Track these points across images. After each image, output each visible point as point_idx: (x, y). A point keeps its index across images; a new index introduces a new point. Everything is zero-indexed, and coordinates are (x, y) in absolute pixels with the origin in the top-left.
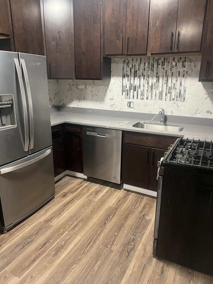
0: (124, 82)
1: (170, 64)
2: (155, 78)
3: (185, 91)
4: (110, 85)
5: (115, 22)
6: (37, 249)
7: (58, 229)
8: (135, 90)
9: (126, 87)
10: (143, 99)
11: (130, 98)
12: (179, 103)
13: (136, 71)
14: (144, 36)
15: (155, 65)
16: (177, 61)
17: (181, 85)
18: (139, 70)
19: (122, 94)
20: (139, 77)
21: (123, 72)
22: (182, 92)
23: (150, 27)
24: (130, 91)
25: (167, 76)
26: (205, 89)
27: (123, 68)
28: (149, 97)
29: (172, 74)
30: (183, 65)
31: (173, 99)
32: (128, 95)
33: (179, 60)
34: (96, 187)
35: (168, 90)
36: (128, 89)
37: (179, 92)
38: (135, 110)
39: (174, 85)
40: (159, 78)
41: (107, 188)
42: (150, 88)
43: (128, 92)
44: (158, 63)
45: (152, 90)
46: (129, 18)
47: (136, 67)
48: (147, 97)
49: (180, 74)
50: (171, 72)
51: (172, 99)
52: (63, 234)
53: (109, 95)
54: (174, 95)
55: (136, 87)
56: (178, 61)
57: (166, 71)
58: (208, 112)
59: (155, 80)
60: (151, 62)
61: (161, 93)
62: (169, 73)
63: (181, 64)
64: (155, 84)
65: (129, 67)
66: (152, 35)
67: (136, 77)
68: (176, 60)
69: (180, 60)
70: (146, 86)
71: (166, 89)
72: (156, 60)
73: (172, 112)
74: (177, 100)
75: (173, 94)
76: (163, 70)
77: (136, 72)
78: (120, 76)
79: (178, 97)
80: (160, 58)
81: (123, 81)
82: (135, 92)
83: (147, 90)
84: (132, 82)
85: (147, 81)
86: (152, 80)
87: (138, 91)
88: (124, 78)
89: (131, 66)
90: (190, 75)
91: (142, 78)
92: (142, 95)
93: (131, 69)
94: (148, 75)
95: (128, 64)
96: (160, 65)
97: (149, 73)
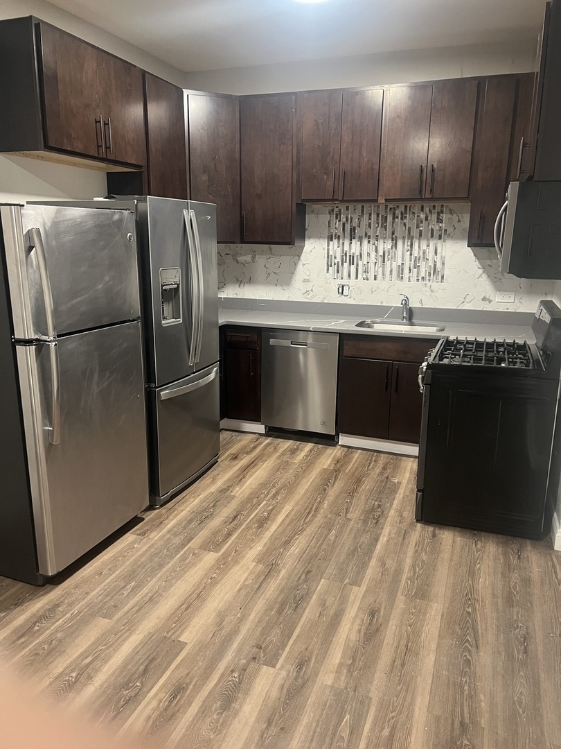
0: (331, 247)
1: (416, 216)
2: (390, 241)
3: (443, 264)
4: (303, 254)
5: (321, 145)
6: (225, 523)
7: (249, 499)
8: (351, 262)
9: (335, 258)
10: (368, 280)
11: (342, 278)
12: (434, 285)
13: (354, 228)
14: (372, 169)
15: (390, 218)
16: (428, 212)
17: (436, 254)
18: (359, 226)
19: (328, 270)
20: (360, 239)
21: (329, 230)
22: (439, 265)
23: (384, 155)
24: (342, 264)
25: (411, 238)
26: (478, 259)
27: (329, 223)
28: (380, 276)
29: (420, 235)
30: (438, 219)
31: (423, 278)
32: (338, 272)
33: (432, 209)
34: (287, 444)
35: (413, 262)
36: (338, 262)
37: (433, 266)
38: (352, 299)
39: (424, 253)
40: (396, 241)
41: (309, 446)
42: (380, 260)
43: (338, 267)
44: (394, 214)
45: (384, 262)
46: (347, 139)
47: (353, 222)
48: (375, 276)
49: (435, 234)
50: (418, 230)
51: (420, 278)
52: (259, 505)
53: (301, 271)
54: (424, 271)
55: (353, 257)
56: (430, 211)
57: (409, 228)
58: (484, 299)
59: (389, 245)
60: (382, 213)
61: (401, 269)
62: (415, 232)
63: (434, 217)
64: (389, 252)
65: (340, 221)
66: (387, 169)
67: (354, 238)
68: (427, 210)
69: (433, 211)
70: (373, 254)
71: (411, 261)
72: (391, 209)
73: (421, 302)
74: (429, 280)
75: (423, 269)
76: (404, 228)
77: (353, 230)
78: (324, 238)
79: (432, 274)
80: (398, 207)
81: (328, 246)
82: (353, 268)
83: (376, 263)
84: (346, 248)
85: (374, 247)
86: (384, 245)
87: (357, 265)
88: (332, 241)
89: (345, 220)
90: (450, 237)
91: (365, 241)
92: (366, 271)
93: (344, 224)
94: (377, 236)
95: (338, 216)
96: (397, 217)
97: (378, 232)
